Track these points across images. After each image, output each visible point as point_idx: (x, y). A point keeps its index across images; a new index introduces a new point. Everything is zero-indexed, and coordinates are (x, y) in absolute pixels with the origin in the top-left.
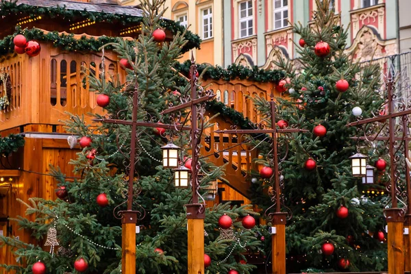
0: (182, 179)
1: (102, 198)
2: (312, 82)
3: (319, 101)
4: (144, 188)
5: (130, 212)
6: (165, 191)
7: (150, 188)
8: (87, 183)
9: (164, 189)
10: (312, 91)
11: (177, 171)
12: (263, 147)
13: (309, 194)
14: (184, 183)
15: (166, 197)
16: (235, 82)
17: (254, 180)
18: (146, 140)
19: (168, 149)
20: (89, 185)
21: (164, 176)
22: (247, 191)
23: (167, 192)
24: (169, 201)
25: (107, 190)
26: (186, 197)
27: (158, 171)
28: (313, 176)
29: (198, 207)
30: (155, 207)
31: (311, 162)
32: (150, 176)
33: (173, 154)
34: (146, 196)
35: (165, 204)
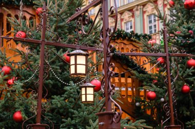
0: (88, 95)
1: (17, 115)
2: (184, 27)
3: (190, 42)
4: (54, 106)
5: (39, 125)
6: (73, 108)
7: (59, 105)
8: (5, 103)
9: (72, 106)
10: (185, 34)
11: (83, 87)
12: (145, 79)
13: (185, 112)
14: (90, 98)
15: (73, 113)
16: (119, 41)
17: (137, 104)
18: (57, 66)
19: (76, 55)
20: (7, 104)
21: (72, 95)
22: (133, 112)
23: (74, 110)
24: (76, 117)
25: (22, 108)
26: (91, 113)
27: (66, 91)
28: (187, 98)
29: (113, 115)
30: (64, 122)
31: (186, 87)
32: (59, 96)
33: (81, 60)
34: (57, 113)
35: (72, 119)
